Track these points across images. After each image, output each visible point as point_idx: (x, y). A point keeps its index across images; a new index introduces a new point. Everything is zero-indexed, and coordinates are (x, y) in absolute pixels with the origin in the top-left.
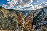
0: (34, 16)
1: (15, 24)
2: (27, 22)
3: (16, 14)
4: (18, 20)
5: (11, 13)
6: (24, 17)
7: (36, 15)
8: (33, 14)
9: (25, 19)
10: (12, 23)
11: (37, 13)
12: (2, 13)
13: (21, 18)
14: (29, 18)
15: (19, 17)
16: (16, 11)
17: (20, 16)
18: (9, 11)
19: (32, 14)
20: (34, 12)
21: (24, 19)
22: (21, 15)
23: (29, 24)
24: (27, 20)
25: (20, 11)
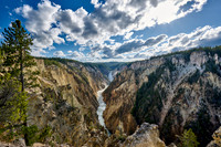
0: (137, 83)
1: (73, 115)
2: (115, 107)
3: (70, 77)
4: (79, 101)
5: (52, 72)
6: (103, 87)
7: (146, 80)
8: (136, 75)
9: (108, 96)
10: (60, 114)
11: (149, 72)
13: (92, 92)
14: (121, 92)
15: (83, 88)
17: (88, 83)
18: (43, 66)
19: (133, 77)
20: (140, 69)
21: (104, 94)
22: (90, 79)
23: (120, 114)
24: (115, 99)
25: (86, 65)
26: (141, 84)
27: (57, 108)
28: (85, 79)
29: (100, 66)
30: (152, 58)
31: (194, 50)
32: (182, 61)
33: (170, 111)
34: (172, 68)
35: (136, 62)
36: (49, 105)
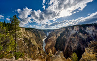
0: (56, 36)
1: (34, 47)
2: (49, 45)
3: (34, 34)
4: (37, 42)
5: (28, 32)
7: (59, 35)
8: (56, 34)
9: (46, 41)
10: (30, 47)
11: (60, 33)
13: (41, 39)
14: (51, 39)
15: (38, 38)
23: (51, 47)
24: (49, 42)
25: (39, 30)
26: (58, 37)
27: (29, 45)
28: (39, 35)
29: (44, 30)
30: (61, 28)
31: (75, 25)
32: (71, 29)
33: (68, 46)
34: (68, 31)
36: (26, 44)
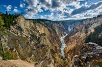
6: (65, 35)
7: (93, 31)
8: (86, 28)
9: (67, 40)
11: (95, 25)
12: (20, 27)
13: (58, 37)
16: (48, 22)
17: (56, 32)
18: (32, 23)
19: (83, 29)
20: (89, 24)
21: (65, 39)
26: (89, 33)
27: (36, 45)
29: (63, 22)
35: (86, 19)
36: (32, 43)
